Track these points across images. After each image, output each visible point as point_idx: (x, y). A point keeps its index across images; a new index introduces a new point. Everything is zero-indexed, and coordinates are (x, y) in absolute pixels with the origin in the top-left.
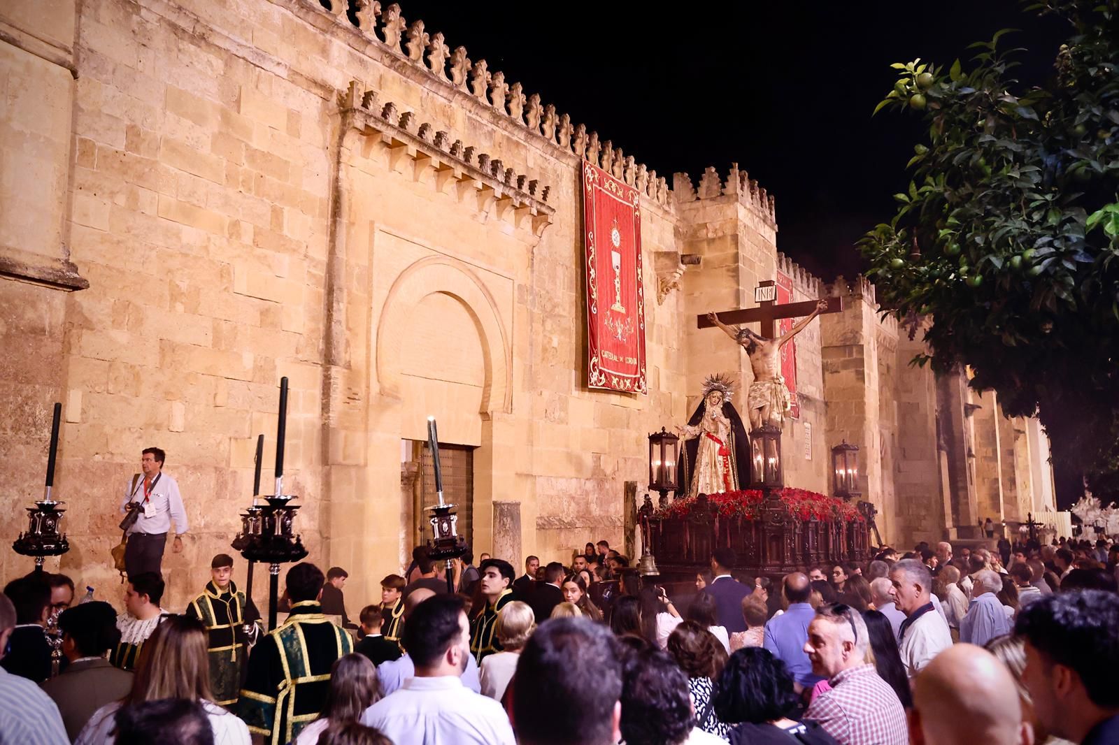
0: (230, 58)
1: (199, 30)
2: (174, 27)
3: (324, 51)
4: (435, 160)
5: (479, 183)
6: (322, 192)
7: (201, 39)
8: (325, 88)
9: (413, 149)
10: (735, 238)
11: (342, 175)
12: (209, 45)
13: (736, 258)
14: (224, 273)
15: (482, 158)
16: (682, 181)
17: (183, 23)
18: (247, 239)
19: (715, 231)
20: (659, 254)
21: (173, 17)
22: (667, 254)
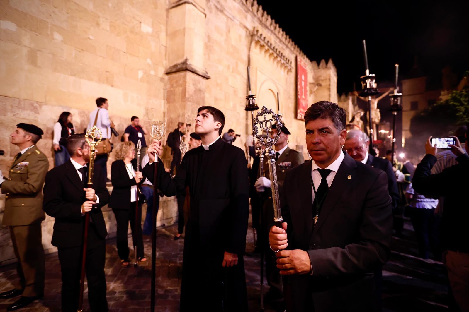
0: (228, 18)
1: (222, 9)
2: (217, 8)
3: (246, 17)
4: (271, 51)
5: (279, 59)
6: (246, 59)
7: (222, 11)
8: (247, 28)
9: (267, 47)
10: (330, 80)
11: (251, 54)
12: (224, 13)
13: (330, 85)
14: (227, 79)
15: (279, 52)
16: (323, 62)
17: (219, 6)
18: (231, 70)
19: (324, 77)
20: (310, 83)
21: (217, 4)
22: (312, 83)
